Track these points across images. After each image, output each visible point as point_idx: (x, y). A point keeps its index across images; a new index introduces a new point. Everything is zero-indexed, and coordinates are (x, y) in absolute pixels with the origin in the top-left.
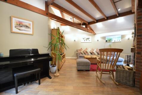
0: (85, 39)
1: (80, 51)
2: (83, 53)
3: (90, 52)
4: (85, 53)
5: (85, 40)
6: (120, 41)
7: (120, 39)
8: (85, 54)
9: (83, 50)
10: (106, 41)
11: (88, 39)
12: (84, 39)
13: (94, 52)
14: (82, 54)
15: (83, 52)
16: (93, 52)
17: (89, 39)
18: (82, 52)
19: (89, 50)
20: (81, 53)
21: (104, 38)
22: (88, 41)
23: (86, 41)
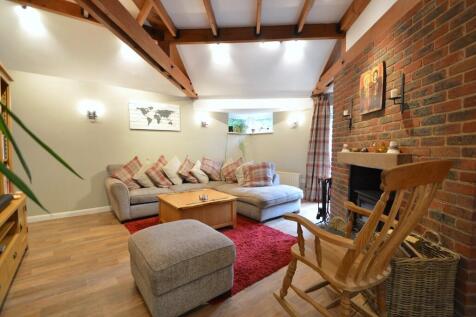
0: (151, 114)
1: (130, 172)
2: (147, 182)
3: (180, 175)
4: (158, 179)
5: (150, 120)
6: (269, 131)
7: (270, 124)
8: (157, 185)
9: (147, 163)
10: (231, 129)
11: (166, 113)
12: (144, 111)
13: (197, 170)
14: (142, 187)
15: (147, 174)
16: (190, 173)
17: (171, 117)
18: (140, 175)
19: (174, 167)
20: (136, 181)
21: (222, 116)
22: (164, 124)
23: (154, 125)
